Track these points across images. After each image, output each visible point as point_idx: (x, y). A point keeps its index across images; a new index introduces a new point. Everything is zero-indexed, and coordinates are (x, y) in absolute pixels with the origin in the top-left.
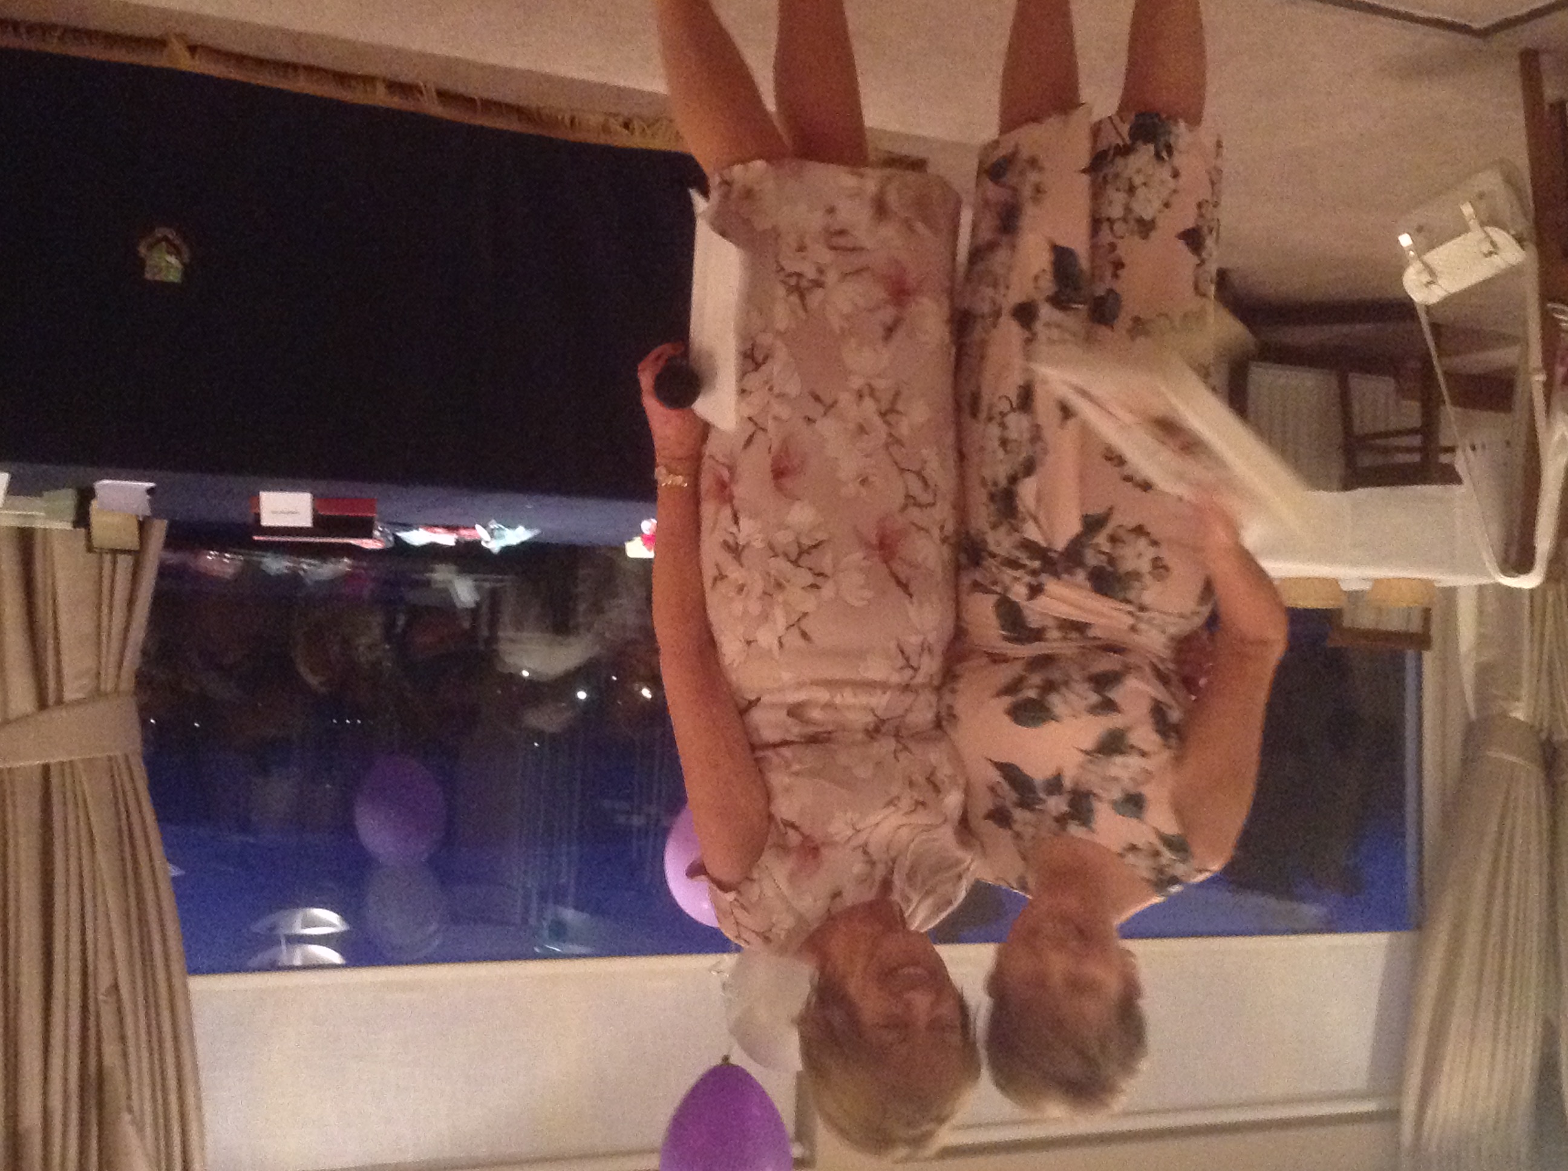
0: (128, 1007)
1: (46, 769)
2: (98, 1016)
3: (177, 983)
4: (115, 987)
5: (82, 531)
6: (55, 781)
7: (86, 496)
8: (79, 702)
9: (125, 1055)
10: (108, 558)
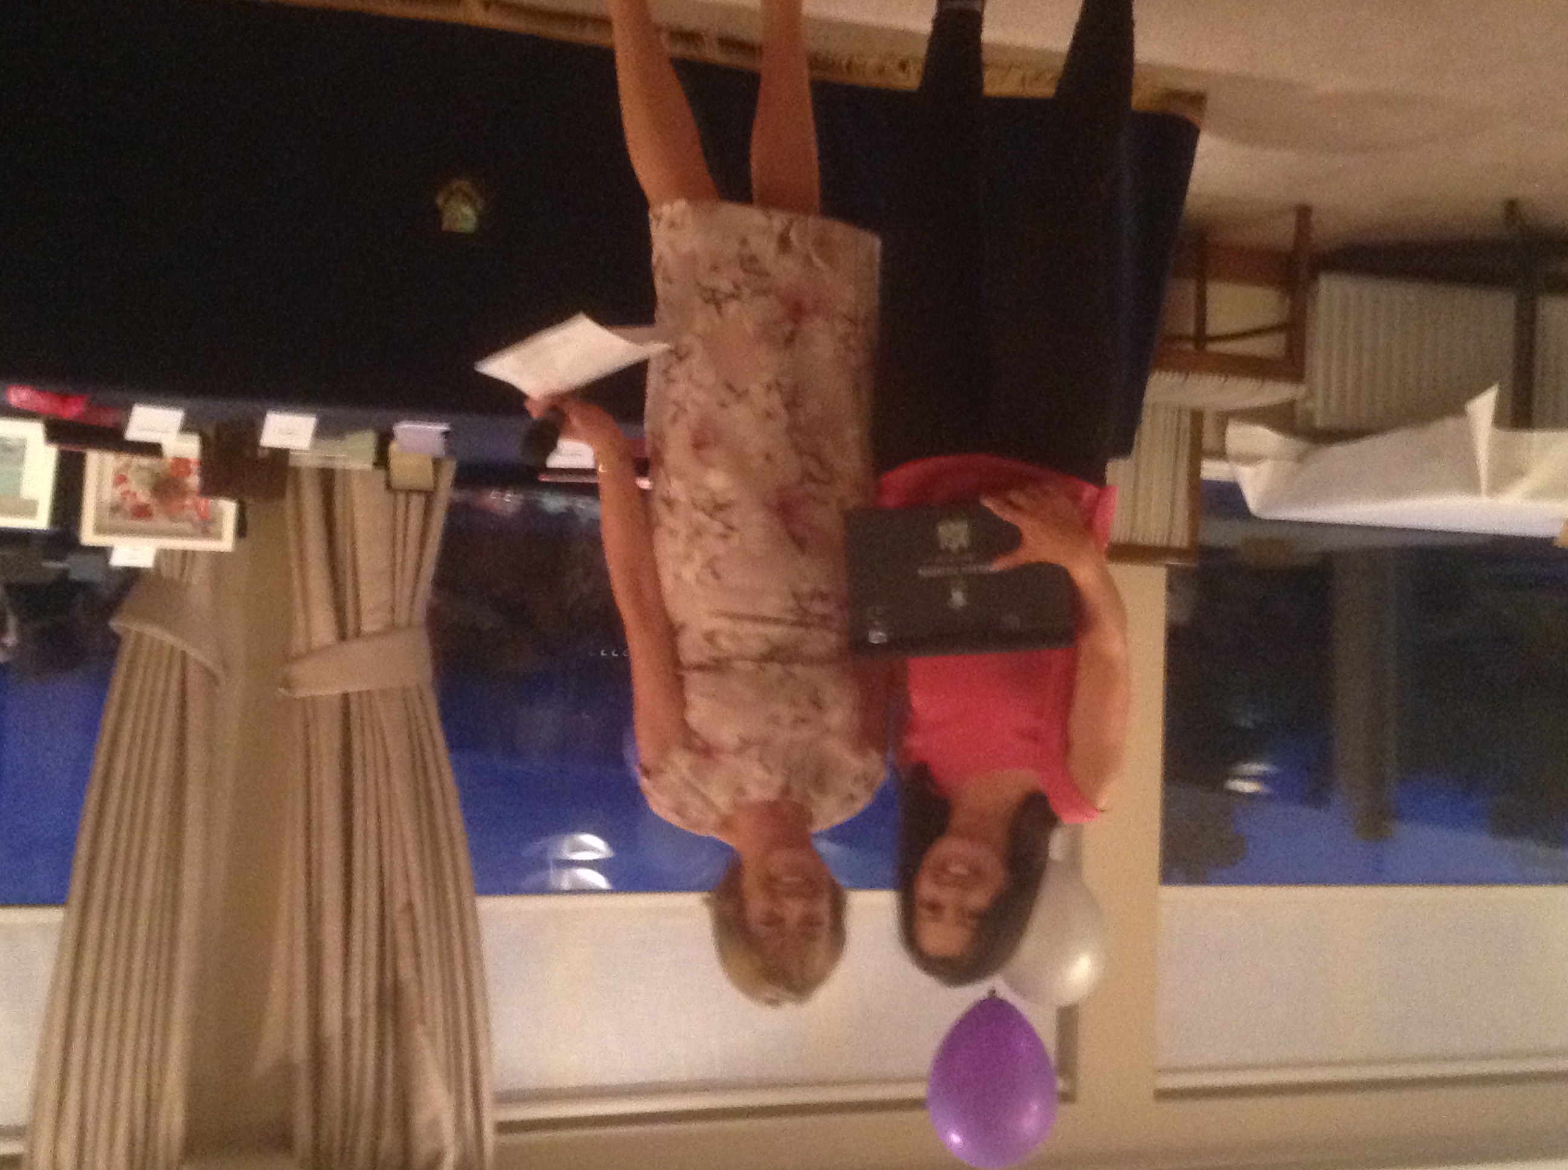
0: (421, 923)
1: (346, 697)
2: (394, 932)
3: (467, 903)
4: (410, 905)
5: (381, 474)
6: (354, 708)
7: (385, 439)
8: (375, 634)
9: (418, 969)
10: (401, 497)
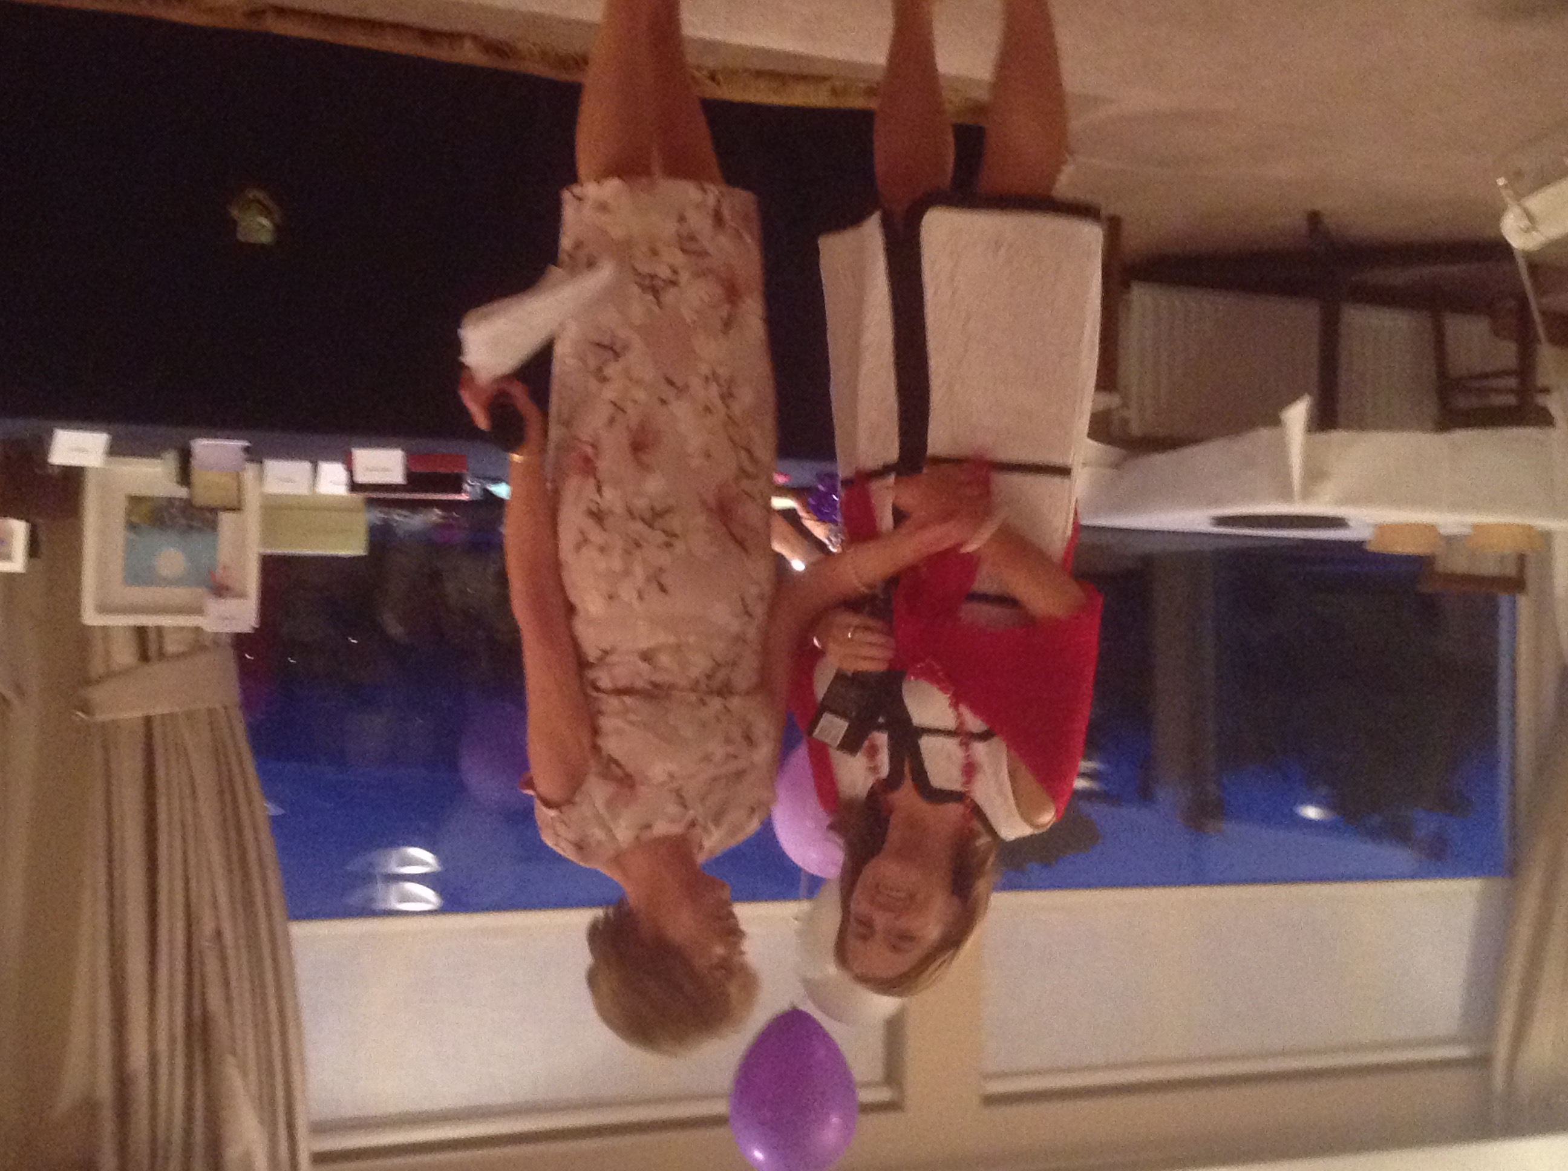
0: (231, 952)
1: (148, 721)
2: (202, 963)
3: (278, 928)
4: (219, 934)
6: (157, 731)
8: (178, 656)
9: (228, 1000)
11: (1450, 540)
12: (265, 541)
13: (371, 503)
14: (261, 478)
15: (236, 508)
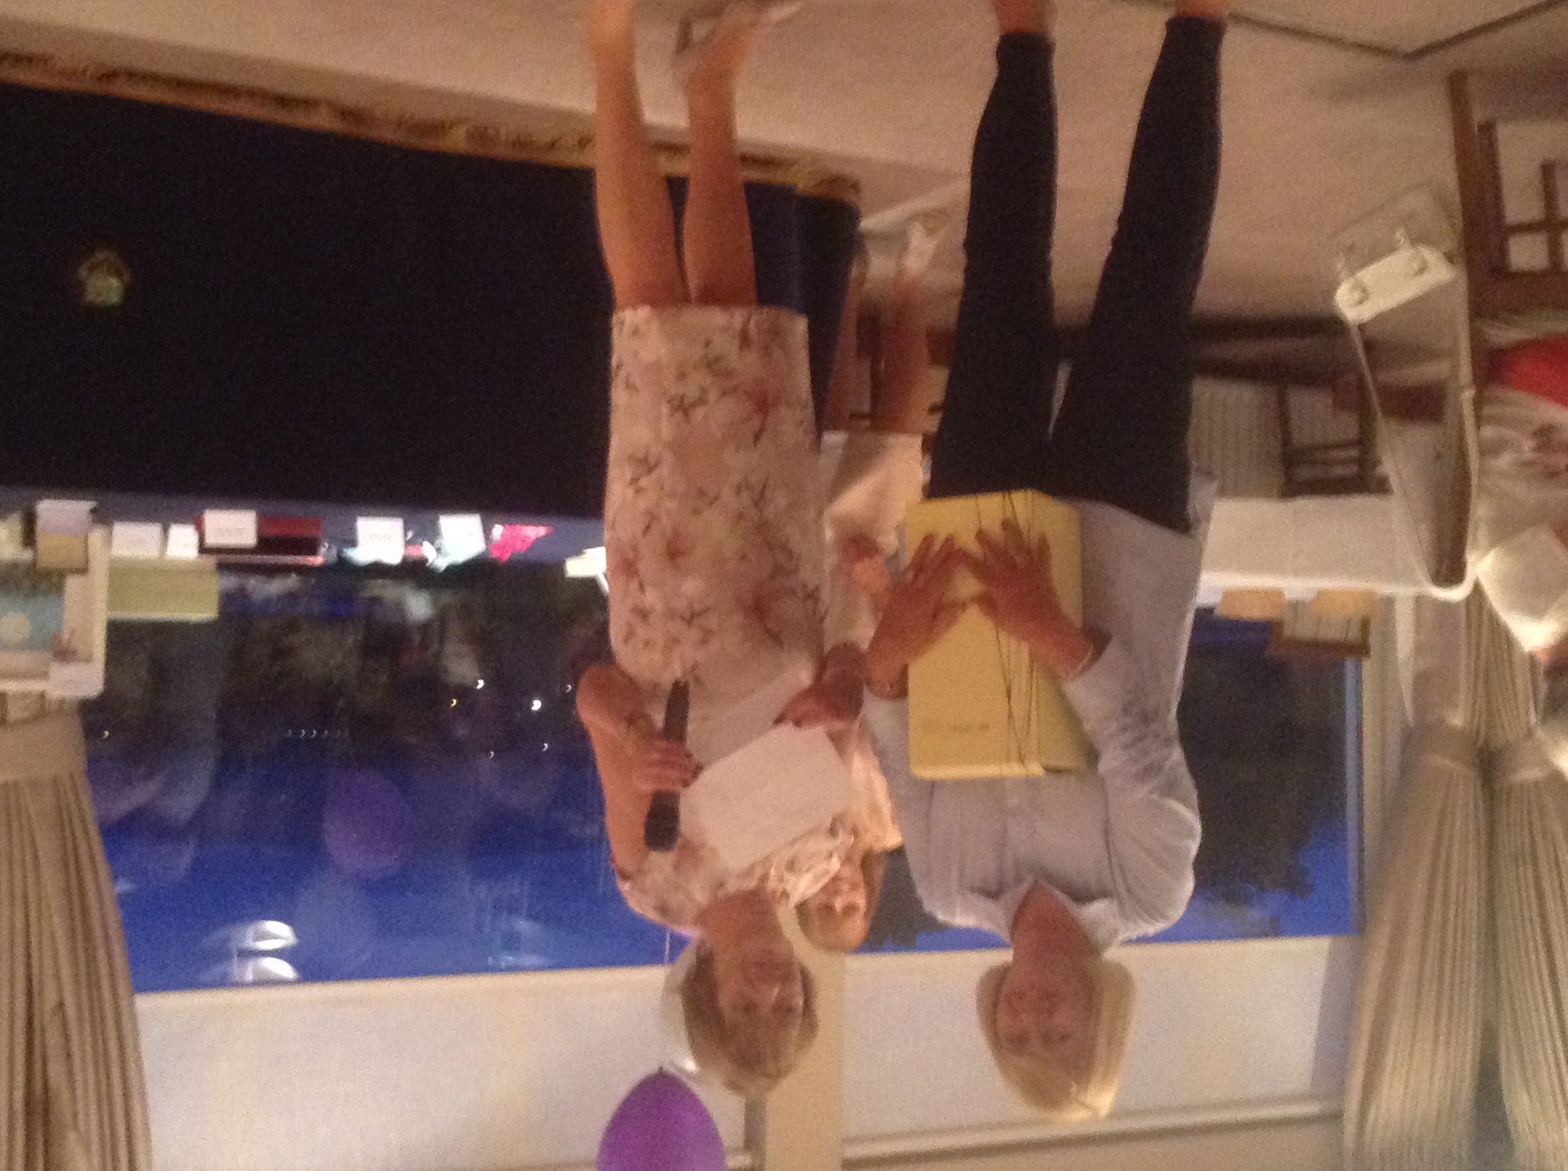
7: (30, 517)
11: (1296, 606)
12: (111, 604)
13: (223, 567)
14: (108, 541)
15: (83, 570)
